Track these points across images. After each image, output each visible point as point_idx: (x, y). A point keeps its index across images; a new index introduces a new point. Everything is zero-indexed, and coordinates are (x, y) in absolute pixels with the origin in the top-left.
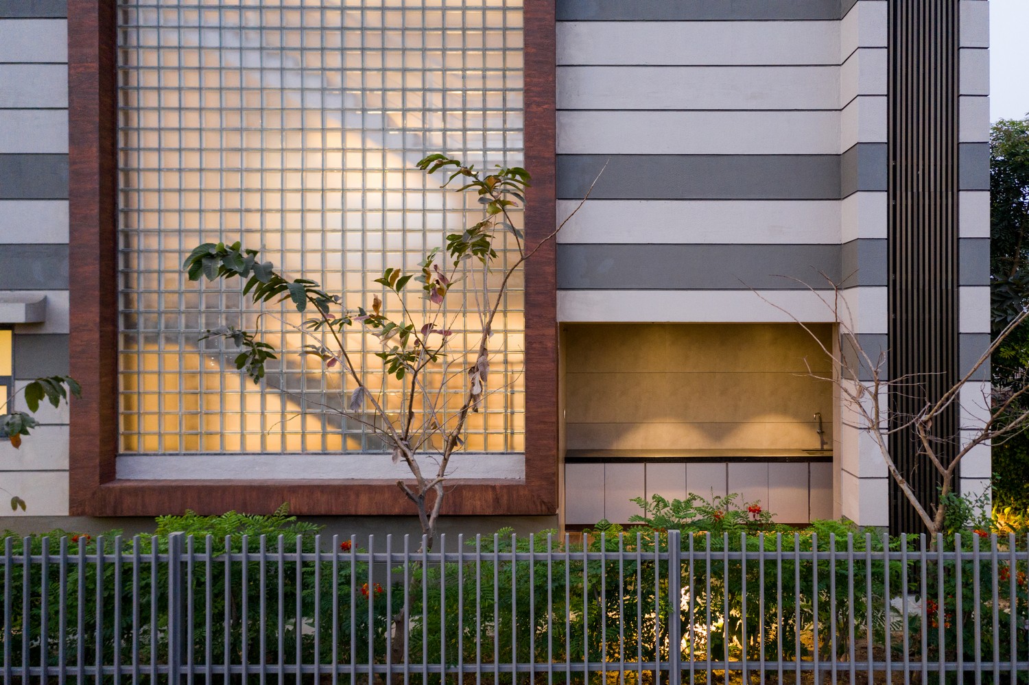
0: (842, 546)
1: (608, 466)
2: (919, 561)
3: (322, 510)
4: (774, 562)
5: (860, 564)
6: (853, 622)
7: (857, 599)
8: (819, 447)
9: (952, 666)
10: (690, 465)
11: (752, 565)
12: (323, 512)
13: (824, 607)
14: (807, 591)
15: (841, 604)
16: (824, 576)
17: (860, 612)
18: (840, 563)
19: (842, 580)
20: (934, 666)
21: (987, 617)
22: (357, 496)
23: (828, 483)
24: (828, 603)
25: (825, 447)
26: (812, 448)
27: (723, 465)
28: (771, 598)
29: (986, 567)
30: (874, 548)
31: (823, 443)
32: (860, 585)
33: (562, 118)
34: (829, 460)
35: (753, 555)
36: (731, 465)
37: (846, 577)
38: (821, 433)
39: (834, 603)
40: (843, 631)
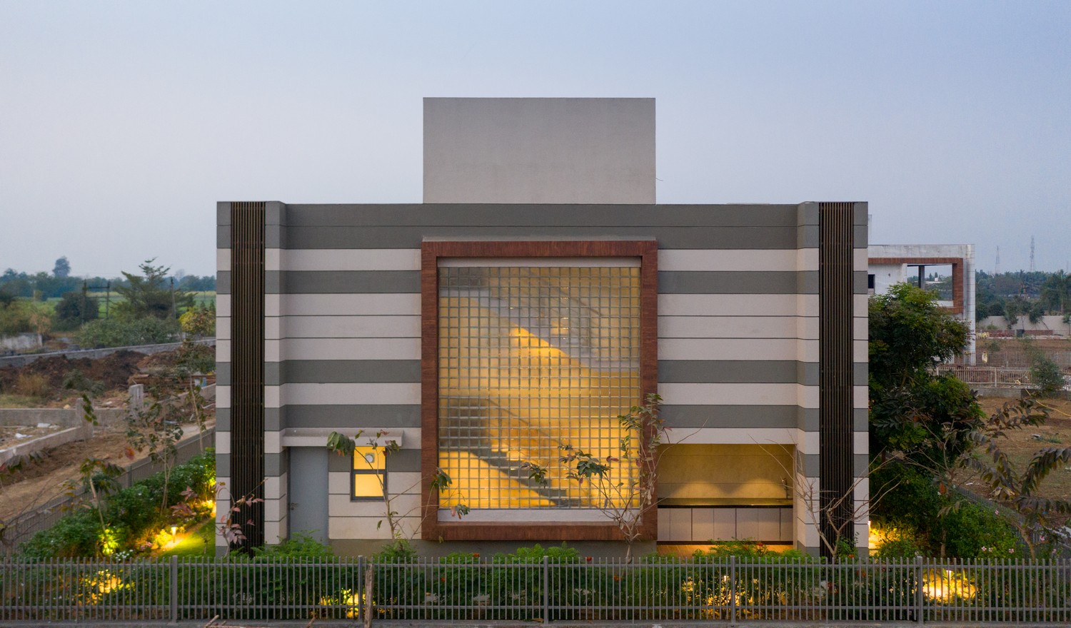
0: (796, 562)
1: (672, 509)
2: (825, 568)
3: (544, 537)
4: (771, 568)
5: (803, 569)
6: (801, 591)
7: (802, 582)
8: (785, 497)
9: (837, 607)
10: (715, 509)
11: (763, 569)
12: (544, 539)
13: (789, 585)
14: (783, 580)
15: (796, 584)
16: (789, 573)
17: (803, 587)
18: (796, 569)
19: (796, 575)
20: (830, 607)
21: (851, 588)
22: (561, 531)
23: (790, 520)
24: (791, 584)
25: (789, 497)
26: (781, 497)
27: (733, 510)
28: (770, 582)
29: (850, 570)
30: (808, 563)
31: (787, 495)
32: (803, 577)
33: (660, 342)
34: (791, 507)
35: (763, 566)
36: (738, 509)
37: (798, 574)
38: (787, 489)
39: (793, 583)
40: (797, 595)
